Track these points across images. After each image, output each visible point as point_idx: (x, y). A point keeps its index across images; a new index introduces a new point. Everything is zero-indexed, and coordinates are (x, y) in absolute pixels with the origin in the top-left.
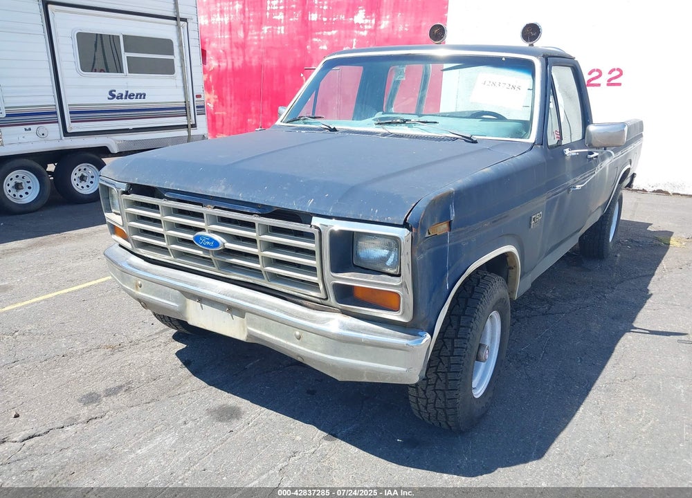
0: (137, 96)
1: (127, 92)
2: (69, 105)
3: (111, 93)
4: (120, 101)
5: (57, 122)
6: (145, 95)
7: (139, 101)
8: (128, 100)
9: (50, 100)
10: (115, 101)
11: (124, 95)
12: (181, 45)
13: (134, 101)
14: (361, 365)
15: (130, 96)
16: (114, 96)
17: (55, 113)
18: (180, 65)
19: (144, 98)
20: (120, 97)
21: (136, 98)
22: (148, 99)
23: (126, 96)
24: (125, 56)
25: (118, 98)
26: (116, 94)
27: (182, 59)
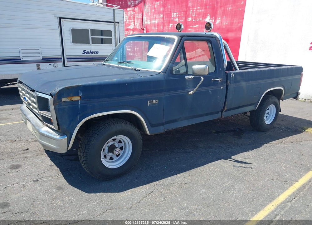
0: (95, 52)
1: (91, 51)
2: (67, 56)
3: (84, 51)
4: (88, 54)
5: (62, 62)
6: (98, 52)
7: (95, 54)
8: (91, 54)
9: (60, 54)
10: (85, 54)
11: (89, 52)
12: (115, 32)
13: (94, 54)
14: (46, 144)
15: (92, 52)
16: (85, 52)
17: (61, 59)
18: (114, 40)
19: (98, 53)
20: (88, 53)
21: (95, 53)
22: (99, 54)
23: (90, 52)
24: (91, 37)
25: (86, 53)
26: (86, 52)
27: (115, 38)
